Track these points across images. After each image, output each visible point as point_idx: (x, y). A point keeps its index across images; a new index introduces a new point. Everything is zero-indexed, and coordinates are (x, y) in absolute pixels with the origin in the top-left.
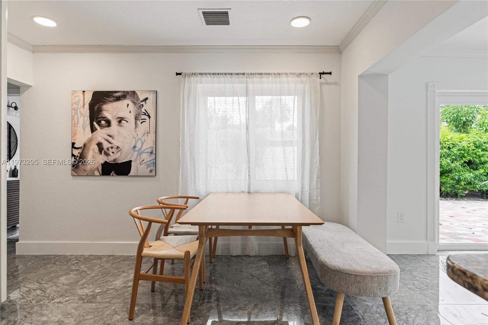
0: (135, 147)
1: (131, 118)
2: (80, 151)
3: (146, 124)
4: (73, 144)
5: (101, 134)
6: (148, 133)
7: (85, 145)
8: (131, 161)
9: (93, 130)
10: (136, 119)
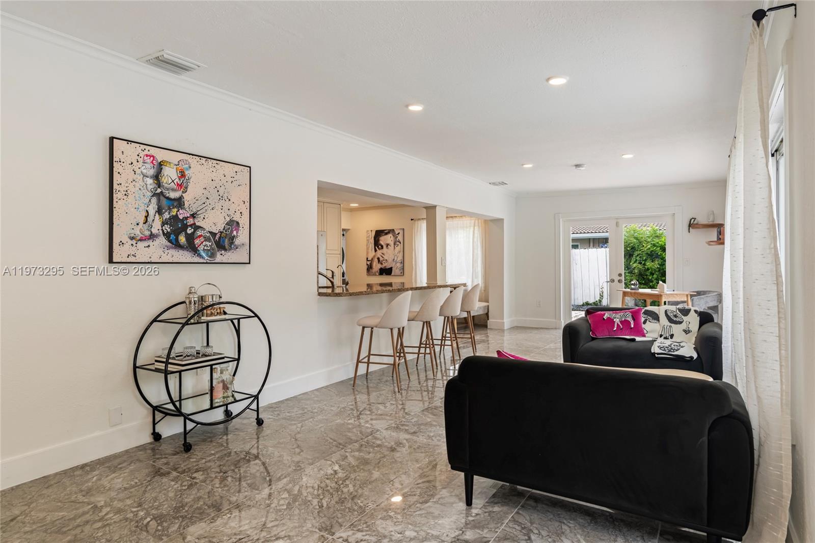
0: (394, 260)
1: (392, 244)
2: (370, 262)
3: (399, 247)
4: (367, 258)
5: (379, 252)
6: (400, 252)
7: (372, 259)
8: (392, 267)
9: (376, 251)
10: (395, 244)
